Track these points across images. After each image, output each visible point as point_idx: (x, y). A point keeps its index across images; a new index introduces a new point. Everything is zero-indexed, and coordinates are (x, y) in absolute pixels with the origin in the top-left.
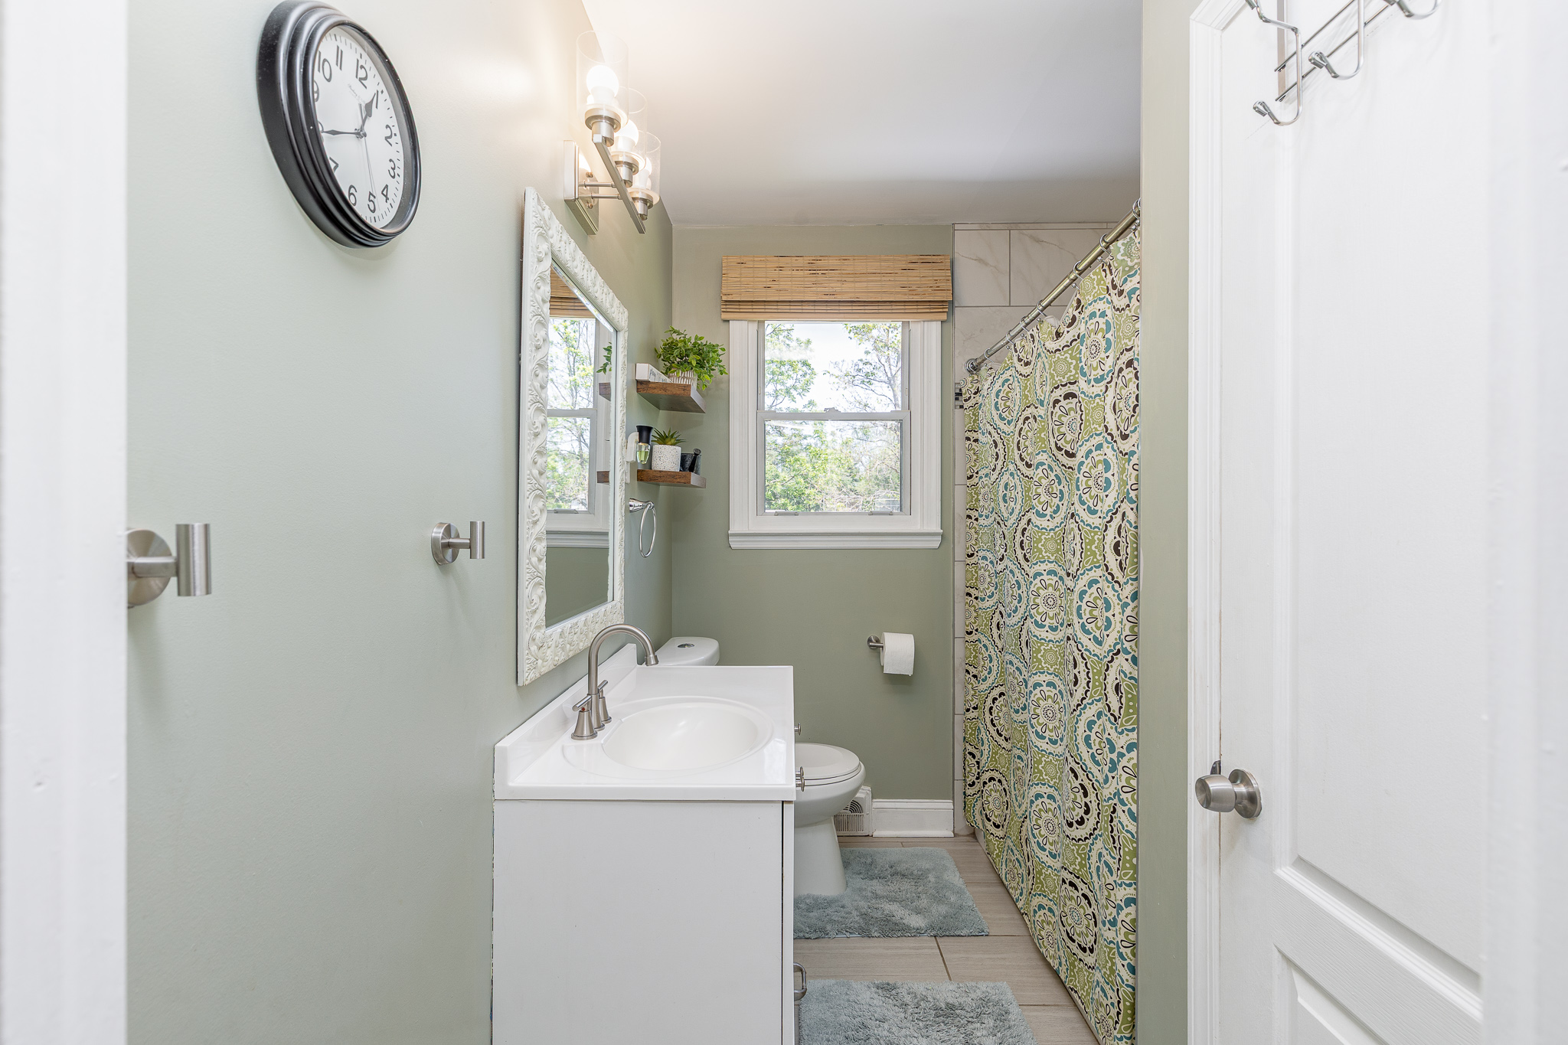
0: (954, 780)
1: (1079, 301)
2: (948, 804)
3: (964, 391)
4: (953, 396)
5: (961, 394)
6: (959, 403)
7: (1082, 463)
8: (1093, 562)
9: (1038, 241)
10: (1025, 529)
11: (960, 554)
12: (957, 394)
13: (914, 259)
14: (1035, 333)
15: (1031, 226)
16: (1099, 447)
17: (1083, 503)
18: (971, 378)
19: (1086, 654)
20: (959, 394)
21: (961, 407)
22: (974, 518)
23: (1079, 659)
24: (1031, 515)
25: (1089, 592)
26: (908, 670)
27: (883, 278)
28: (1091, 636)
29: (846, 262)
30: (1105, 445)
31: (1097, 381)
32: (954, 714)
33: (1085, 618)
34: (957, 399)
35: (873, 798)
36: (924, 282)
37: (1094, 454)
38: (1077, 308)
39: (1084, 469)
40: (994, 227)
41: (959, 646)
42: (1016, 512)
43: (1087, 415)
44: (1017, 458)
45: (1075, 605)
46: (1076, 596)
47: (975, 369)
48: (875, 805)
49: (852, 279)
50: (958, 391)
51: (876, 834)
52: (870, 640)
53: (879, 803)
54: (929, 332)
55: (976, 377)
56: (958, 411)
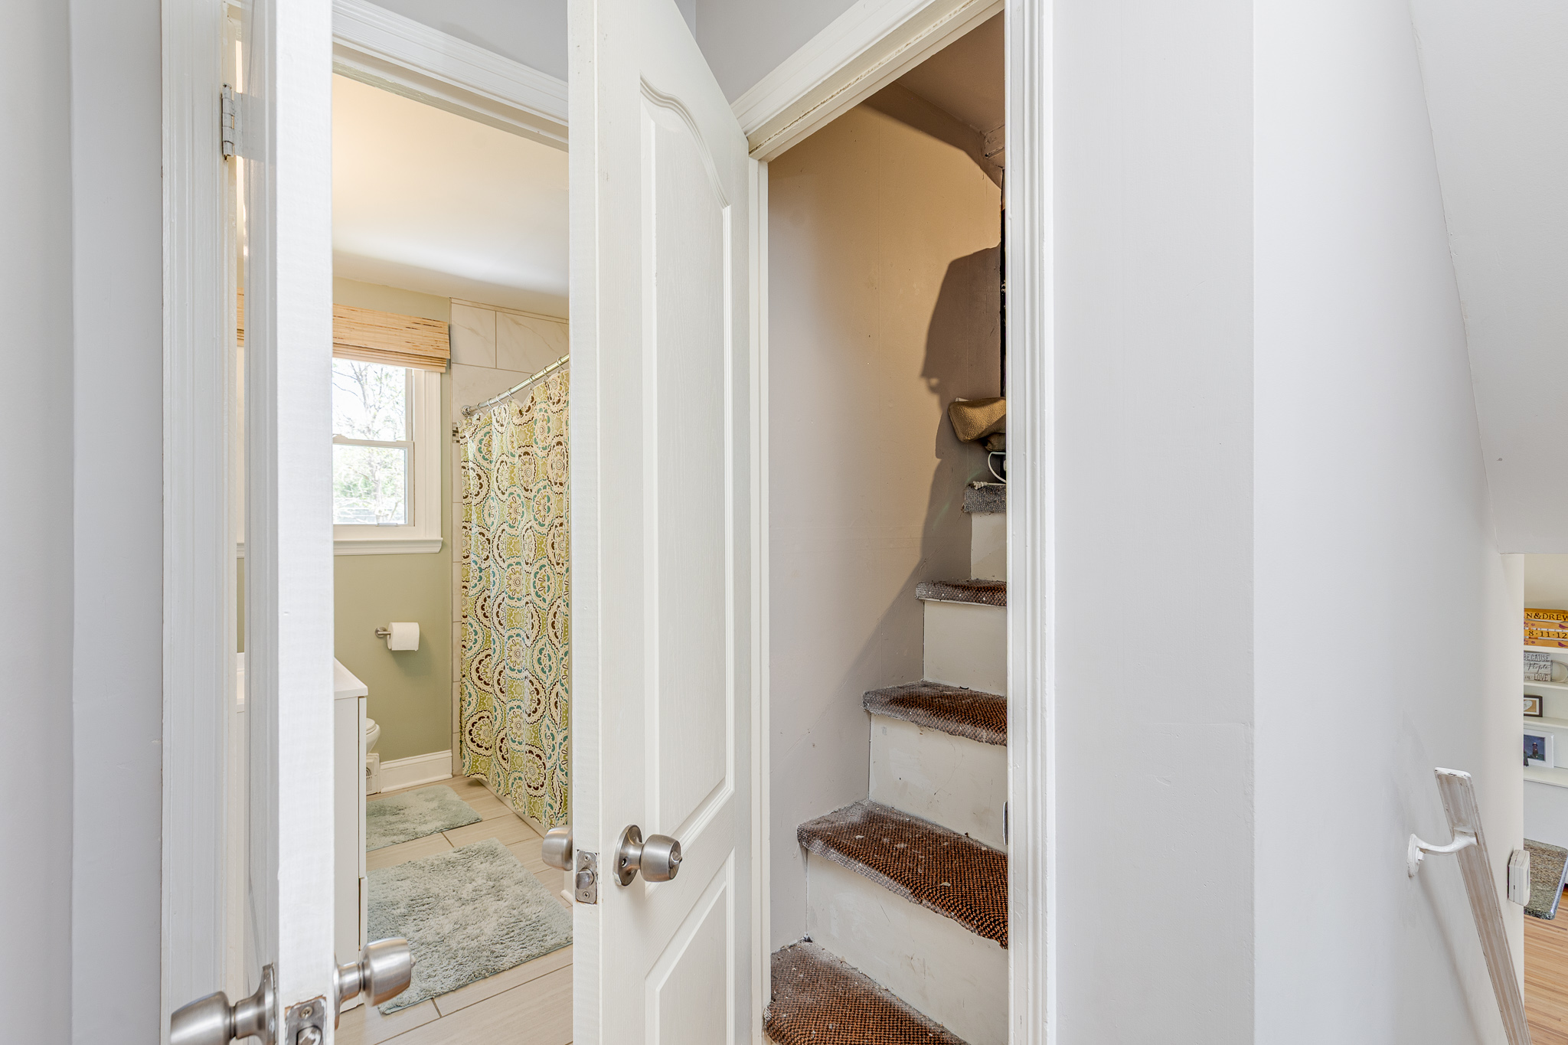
0: (452, 733)
1: (533, 398)
2: (447, 754)
3: (460, 430)
4: (451, 433)
5: (457, 432)
6: (455, 438)
7: (535, 496)
8: (542, 555)
9: (517, 323)
10: (500, 536)
11: (457, 556)
12: (454, 431)
13: (418, 321)
14: (506, 407)
15: (512, 312)
16: (545, 487)
17: (536, 520)
18: (466, 422)
19: (538, 609)
20: (456, 432)
21: (458, 442)
22: (469, 528)
23: (534, 613)
24: (505, 526)
25: (540, 572)
26: (414, 646)
27: (389, 332)
28: (541, 599)
29: (354, 313)
30: (547, 487)
31: (544, 449)
32: (453, 682)
33: (538, 588)
34: (454, 435)
35: (380, 762)
36: (427, 340)
37: (542, 491)
38: (532, 402)
39: (536, 499)
40: (484, 306)
41: (457, 627)
42: (495, 524)
43: (538, 467)
44: (496, 488)
45: (532, 581)
46: (532, 576)
47: (468, 414)
48: (382, 767)
49: (360, 328)
50: (455, 429)
51: (383, 791)
52: (377, 631)
53: (386, 765)
54: (429, 379)
55: (470, 421)
56: (455, 445)
